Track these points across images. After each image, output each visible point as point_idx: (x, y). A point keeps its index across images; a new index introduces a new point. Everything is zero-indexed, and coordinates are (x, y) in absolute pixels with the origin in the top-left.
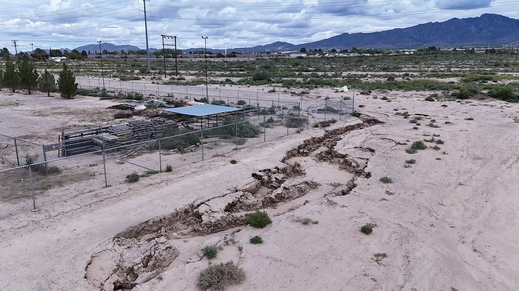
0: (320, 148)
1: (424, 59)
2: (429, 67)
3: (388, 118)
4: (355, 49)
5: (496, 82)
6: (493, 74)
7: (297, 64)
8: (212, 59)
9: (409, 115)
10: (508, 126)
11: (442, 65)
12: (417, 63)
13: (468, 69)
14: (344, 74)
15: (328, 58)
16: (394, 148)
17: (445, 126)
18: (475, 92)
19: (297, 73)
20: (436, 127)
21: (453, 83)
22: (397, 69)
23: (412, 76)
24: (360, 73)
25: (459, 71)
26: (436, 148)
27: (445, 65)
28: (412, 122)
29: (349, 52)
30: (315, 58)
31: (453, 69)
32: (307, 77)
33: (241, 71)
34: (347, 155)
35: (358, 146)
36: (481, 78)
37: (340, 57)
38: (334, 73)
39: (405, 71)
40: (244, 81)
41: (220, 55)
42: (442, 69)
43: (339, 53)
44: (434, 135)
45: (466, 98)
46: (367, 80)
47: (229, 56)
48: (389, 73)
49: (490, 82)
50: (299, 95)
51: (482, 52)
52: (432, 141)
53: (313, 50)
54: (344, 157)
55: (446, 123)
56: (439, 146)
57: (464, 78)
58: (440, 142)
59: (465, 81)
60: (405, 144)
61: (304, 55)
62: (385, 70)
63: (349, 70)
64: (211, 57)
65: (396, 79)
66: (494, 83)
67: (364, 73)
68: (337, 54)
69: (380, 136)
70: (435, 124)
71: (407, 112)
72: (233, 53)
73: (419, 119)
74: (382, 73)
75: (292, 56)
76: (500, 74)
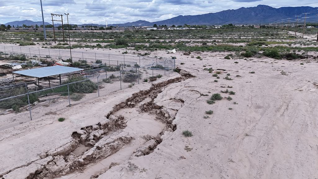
0: (146, 99)
1: (226, 31)
2: (228, 36)
3: (199, 73)
4: (186, 25)
5: (267, 45)
6: (265, 40)
7: (149, 34)
8: (95, 31)
9: (213, 70)
10: (277, 77)
11: (236, 35)
12: (221, 34)
13: (251, 38)
14: (177, 41)
15: (169, 31)
16: (198, 99)
17: (236, 78)
18: (255, 53)
19: (147, 40)
20: (230, 79)
21: (242, 46)
22: (209, 37)
23: (218, 42)
24: (186, 40)
25: (246, 39)
26: (229, 99)
27: (238, 35)
28: (214, 76)
29: (183, 27)
30: (161, 30)
31: (242, 38)
32: (152, 43)
33: (110, 38)
34: (163, 106)
35: (173, 97)
36: (258, 43)
37: (177, 30)
38: (170, 40)
39: (214, 39)
40: (109, 46)
41: (102, 28)
42: (236, 38)
43: (177, 27)
44: (229, 87)
45: (250, 56)
46: (190, 44)
47: (107, 29)
48: (204, 40)
49: (263, 46)
50: (143, 55)
51: (258, 27)
52: (226, 92)
53: (161, 25)
54: (160, 108)
55: (237, 76)
56: (231, 96)
57: (248, 43)
58: (232, 93)
59: (249, 45)
60: (207, 95)
61: (155, 29)
62: (202, 38)
63: (181, 38)
64: (96, 30)
65: (208, 44)
66: (266, 46)
67: (189, 40)
68: (175, 28)
69: (190, 89)
70: (229, 77)
71: (212, 68)
72: (110, 27)
73: (219, 73)
74: (200, 40)
75: (148, 29)
76: (269, 40)
